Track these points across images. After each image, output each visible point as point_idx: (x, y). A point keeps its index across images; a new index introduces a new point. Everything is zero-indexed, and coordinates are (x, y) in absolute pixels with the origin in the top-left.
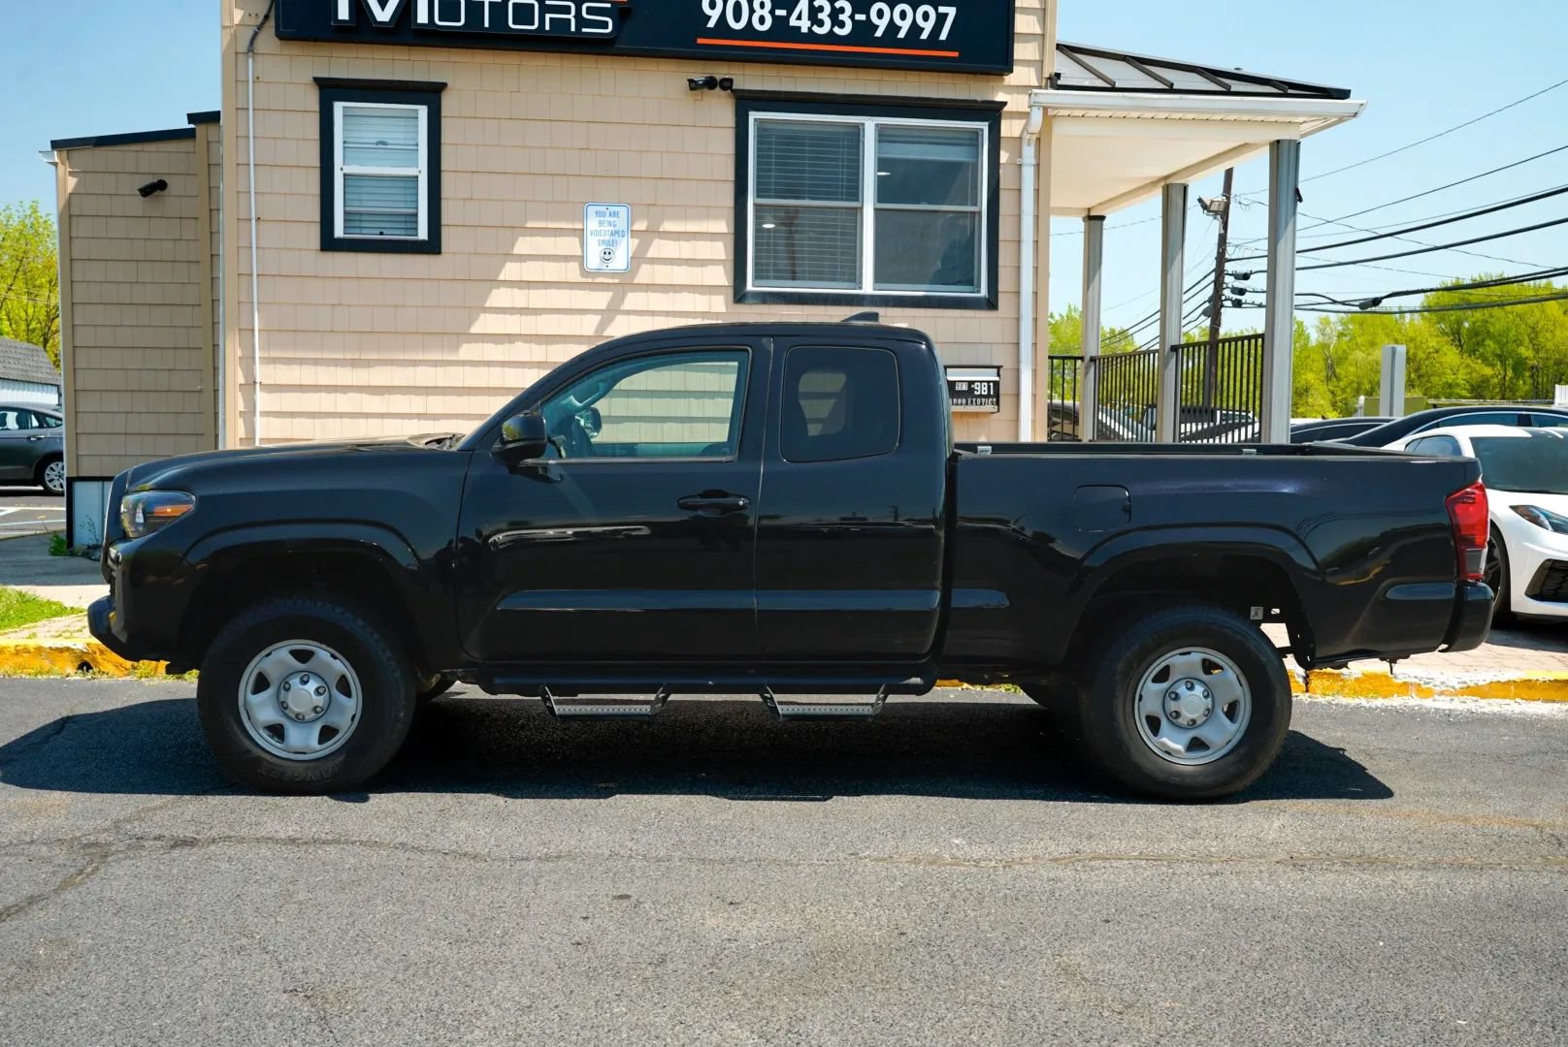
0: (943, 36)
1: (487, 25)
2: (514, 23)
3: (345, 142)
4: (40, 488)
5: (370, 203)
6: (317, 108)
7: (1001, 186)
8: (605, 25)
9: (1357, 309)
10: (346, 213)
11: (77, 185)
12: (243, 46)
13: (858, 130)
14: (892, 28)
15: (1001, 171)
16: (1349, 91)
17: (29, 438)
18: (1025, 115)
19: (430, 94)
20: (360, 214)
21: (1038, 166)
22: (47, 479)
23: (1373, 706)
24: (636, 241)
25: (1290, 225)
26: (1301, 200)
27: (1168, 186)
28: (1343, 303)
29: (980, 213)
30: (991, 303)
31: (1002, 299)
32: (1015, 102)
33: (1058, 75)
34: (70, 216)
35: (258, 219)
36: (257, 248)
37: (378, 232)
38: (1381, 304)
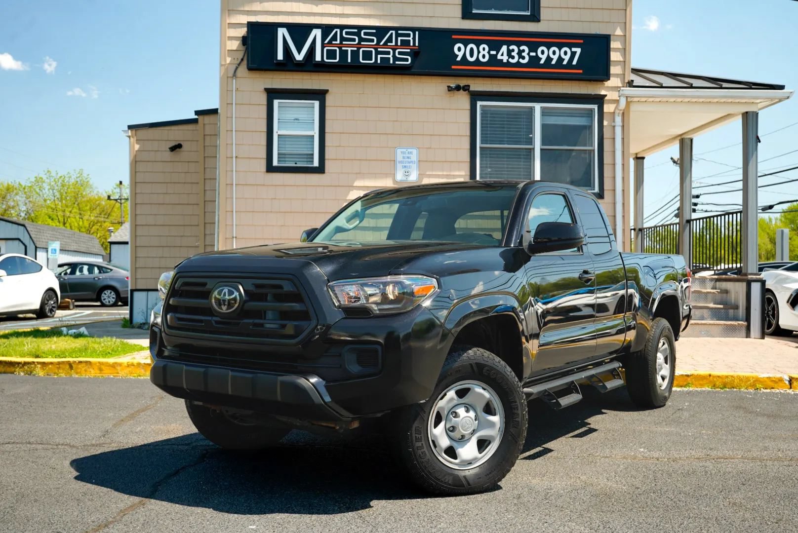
0: (574, 63)
1: (349, 61)
2: (363, 60)
3: (279, 119)
4: (98, 304)
5: (289, 149)
6: (265, 103)
7: (605, 137)
8: (407, 60)
9: (760, 211)
10: (279, 154)
11: (140, 148)
12: (231, 74)
13: (532, 110)
14: (549, 59)
15: (604, 130)
16: (784, 86)
17: (94, 278)
18: (617, 102)
19: (320, 95)
20: (285, 154)
21: (623, 126)
22: (102, 298)
24: (421, 166)
25: (754, 156)
26: (760, 142)
27: (682, 139)
29: (594, 150)
30: (601, 195)
31: (607, 194)
32: (611, 95)
33: (632, 81)
34: (136, 161)
35: (236, 157)
36: (236, 171)
37: (294, 163)
38: (773, 208)
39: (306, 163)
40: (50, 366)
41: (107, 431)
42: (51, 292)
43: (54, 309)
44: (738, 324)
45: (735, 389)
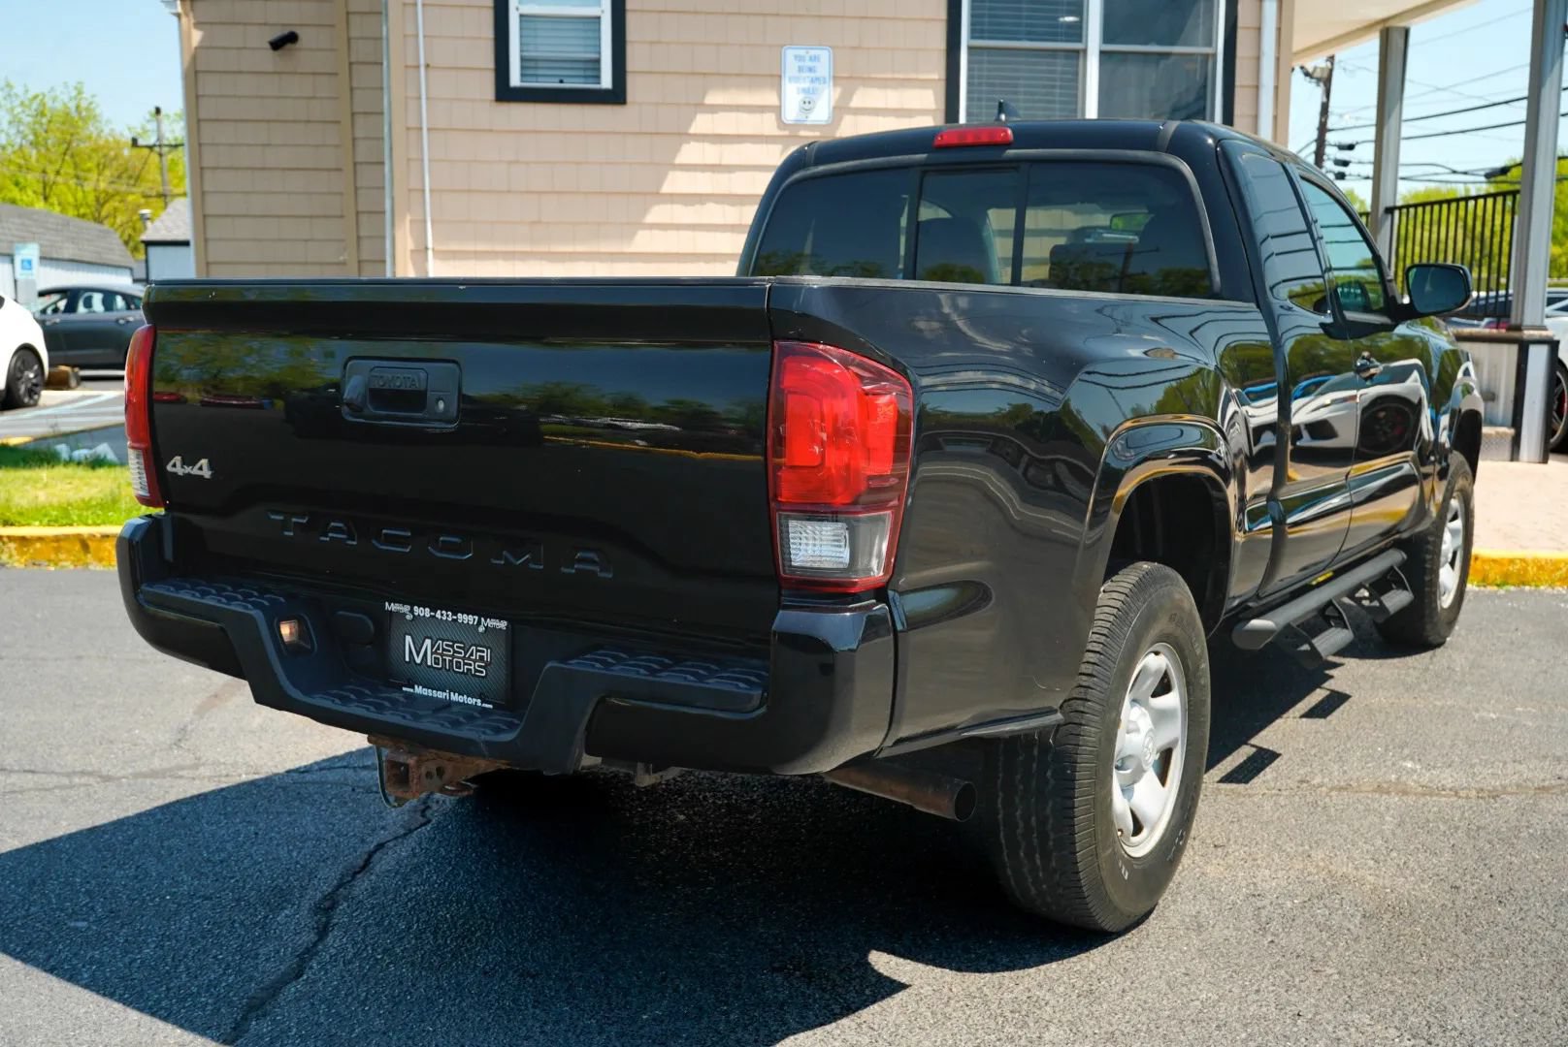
5: (544, 49)
7: (1239, 24)
9: (1483, 179)
10: (523, 59)
11: (203, 40)
15: (1239, 7)
17: (117, 321)
20: (536, 60)
21: (1281, 1)
24: (839, 89)
25: (1557, 66)
27: (1387, 29)
28: (1465, 173)
29: (1215, 56)
34: (196, 72)
35: (427, 66)
36: (428, 98)
37: (557, 80)
38: (1509, 174)
39: (582, 80)
40: (38, 545)
41: (184, 730)
42: (29, 353)
43: (37, 389)
44: (1497, 433)
45: (1527, 588)
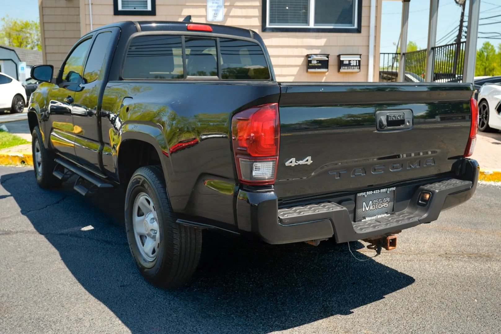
10: (122, 1)
20: (127, 2)
23: (497, 185)
24: (226, 9)
30: (359, 30)
31: (363, 29)
34: (43, 7)
35: (92, 4)
36: (92, 15)
37: (133, 8)
39: (143, 8)
43: (22, 107)
